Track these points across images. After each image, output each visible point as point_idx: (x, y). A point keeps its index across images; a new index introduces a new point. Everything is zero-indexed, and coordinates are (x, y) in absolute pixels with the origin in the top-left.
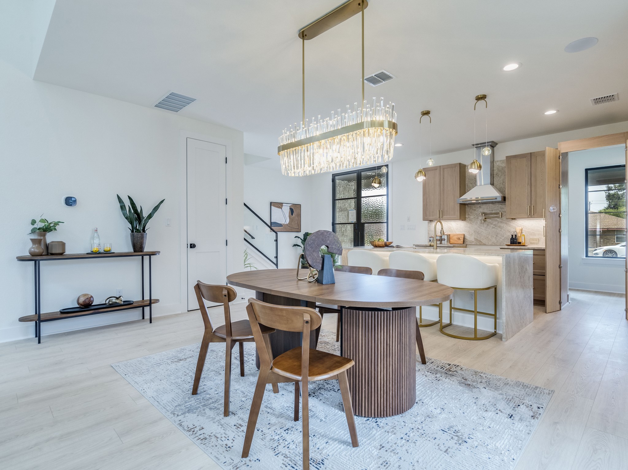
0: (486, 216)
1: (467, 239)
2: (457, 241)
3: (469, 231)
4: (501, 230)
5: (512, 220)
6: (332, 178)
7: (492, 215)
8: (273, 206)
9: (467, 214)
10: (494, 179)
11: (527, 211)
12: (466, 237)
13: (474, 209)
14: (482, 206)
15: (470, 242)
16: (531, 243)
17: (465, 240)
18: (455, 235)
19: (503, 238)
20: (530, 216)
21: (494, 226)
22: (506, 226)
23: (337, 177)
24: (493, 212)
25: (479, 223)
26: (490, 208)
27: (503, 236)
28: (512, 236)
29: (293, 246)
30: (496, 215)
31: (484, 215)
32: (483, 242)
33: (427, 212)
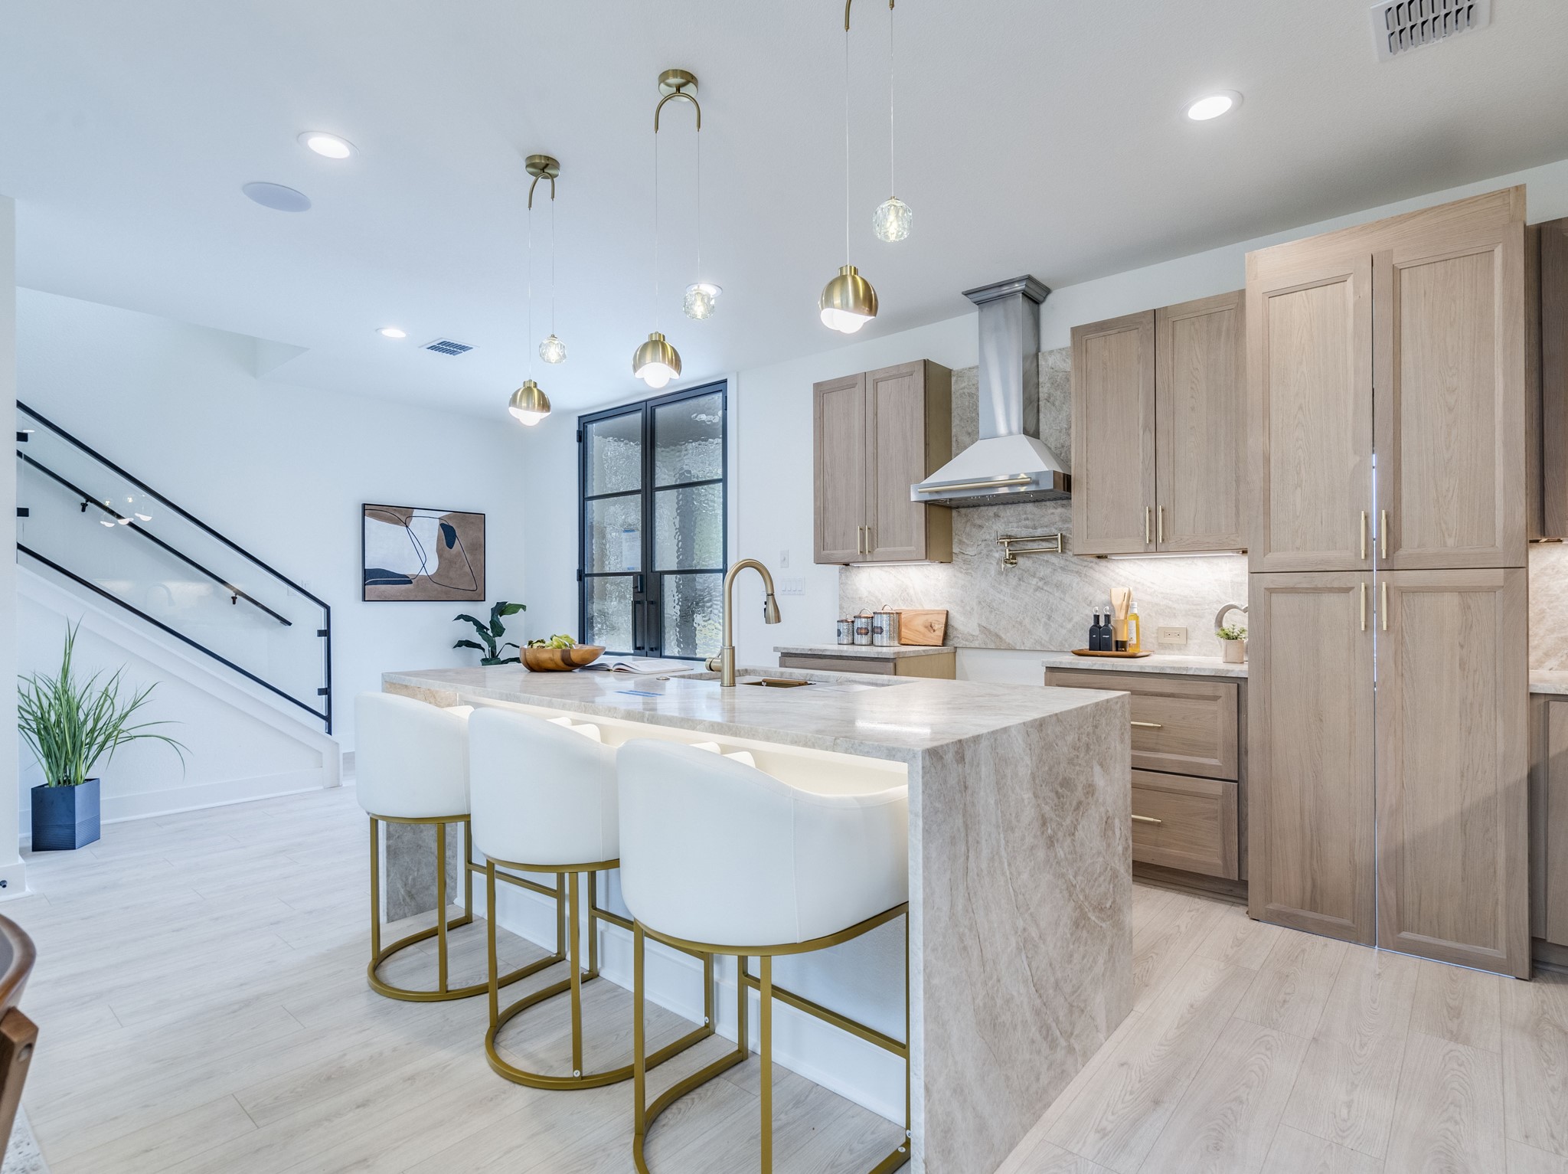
0: (1015, 550)
1: (956, 629)
2: (924, 635)
3: (962, 601)
4: (1062, 596)
5: (1097, 560)
6: (576, 428)
7: (1035, 546)
8: (372, 516)
9: (955, 540)
10: (1041, 416)
11: (1142, 528)
12: (952, 622)
13: (978, 522)
14: (1002, 514)
15: (967, 640)
16: (1164, 647)
17: (950, 631)
18: (918, 614)
19: (1069, 626)
20: (1152, 547)
21: (1040, 584)
22: (1078, 584)
23: (593, 428)
24: (1039, 532)
25: (993, 572)
26: (1028, 519)
27: (1070, 620)
28: (1097, 618)
29: (454, 647)
30: (1045, 545)
31: (1008, 543)
32: (1007, 640)
33: (826, 534)
